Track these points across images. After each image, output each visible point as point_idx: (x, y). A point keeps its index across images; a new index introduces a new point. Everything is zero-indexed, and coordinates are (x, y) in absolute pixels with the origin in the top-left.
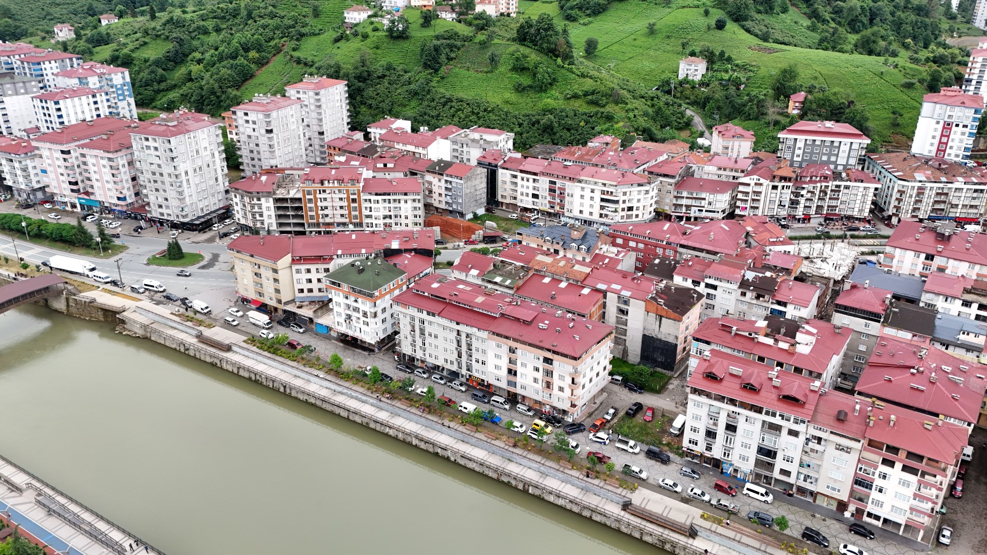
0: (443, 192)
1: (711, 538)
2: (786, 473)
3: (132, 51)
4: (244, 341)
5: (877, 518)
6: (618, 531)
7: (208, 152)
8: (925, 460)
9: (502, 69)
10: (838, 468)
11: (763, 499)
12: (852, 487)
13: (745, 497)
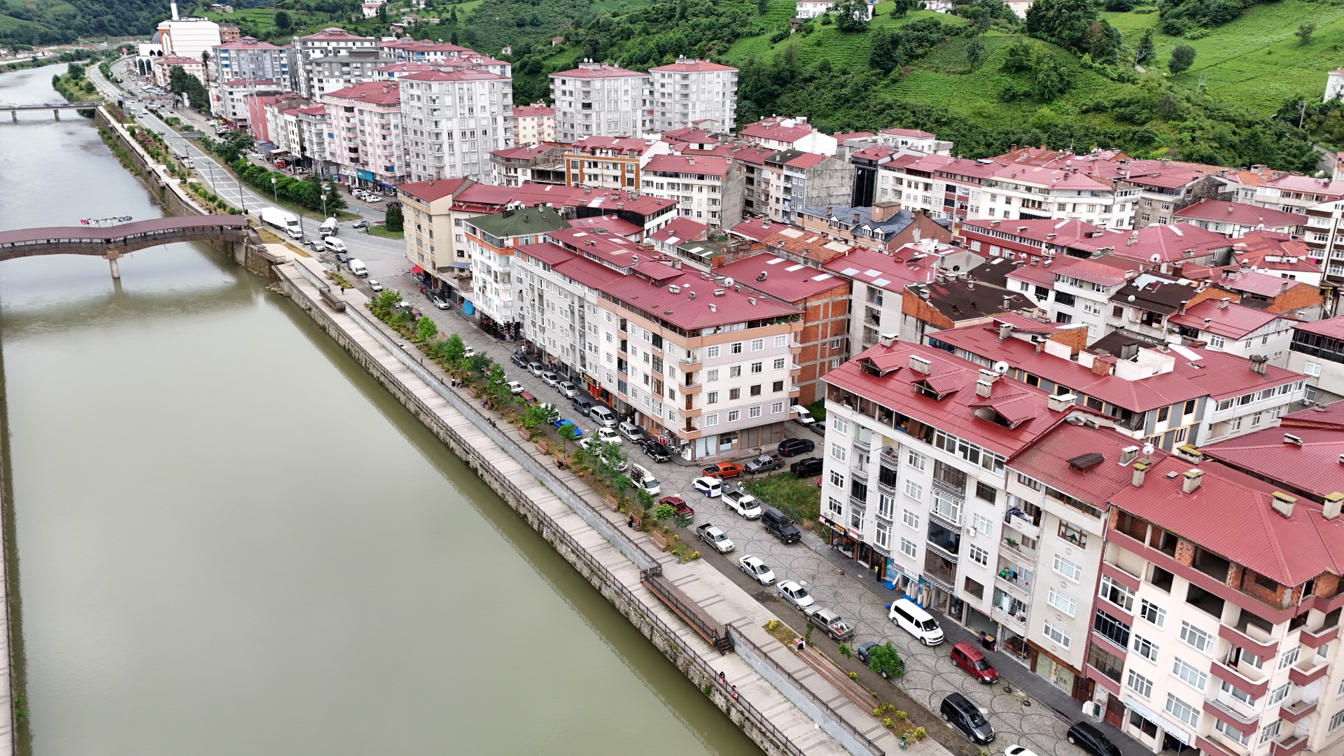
0: (781, 195)
1: (752, 661)
2: (975, 588)
3: (544, 59)
4: (366, 306)
5: (1150, 728)
6: (626, 619)
7: (487, 114)
8: (1231, 572)
9: (986, 68)
10: (1064, 584)
11: (918, 632)
12: (1090, 635)
13: (890, 625)
